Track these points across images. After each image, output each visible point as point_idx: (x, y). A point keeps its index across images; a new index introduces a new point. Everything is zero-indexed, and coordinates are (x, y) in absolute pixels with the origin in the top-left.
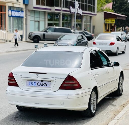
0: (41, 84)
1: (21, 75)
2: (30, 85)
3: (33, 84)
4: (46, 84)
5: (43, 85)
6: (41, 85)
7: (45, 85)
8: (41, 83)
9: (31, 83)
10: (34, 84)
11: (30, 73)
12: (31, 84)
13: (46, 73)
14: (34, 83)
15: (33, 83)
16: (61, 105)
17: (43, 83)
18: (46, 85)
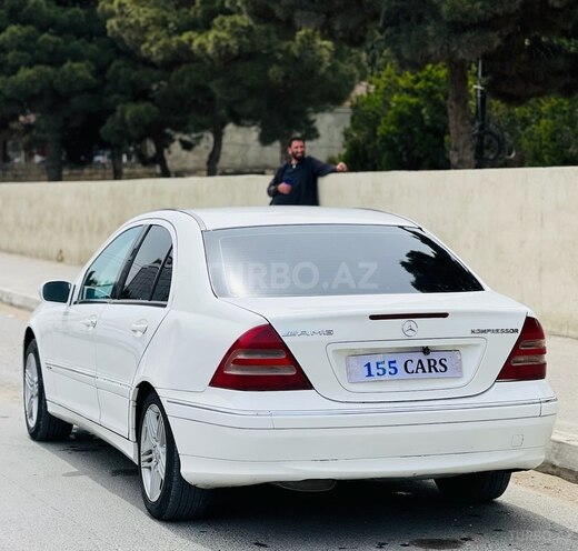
0: (423, 367)
1: (329, 333)
2: (370, 375)
3: (388, 370)
4: (443, 362)
5: (430, 371)
6: (424, 371)
7: (438, 366)
8: (420, 361)
9: (378, 365)
10: (393, 371)
11: (373, 317)
12: (374, 370)
13: (445, 315)
14: (390, 362)
15: (386, 366)
16: (514, 448)
17: (429, 361)
18: (443, 369)
